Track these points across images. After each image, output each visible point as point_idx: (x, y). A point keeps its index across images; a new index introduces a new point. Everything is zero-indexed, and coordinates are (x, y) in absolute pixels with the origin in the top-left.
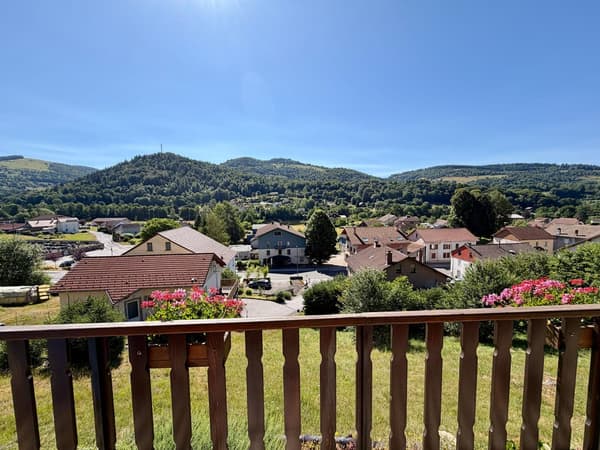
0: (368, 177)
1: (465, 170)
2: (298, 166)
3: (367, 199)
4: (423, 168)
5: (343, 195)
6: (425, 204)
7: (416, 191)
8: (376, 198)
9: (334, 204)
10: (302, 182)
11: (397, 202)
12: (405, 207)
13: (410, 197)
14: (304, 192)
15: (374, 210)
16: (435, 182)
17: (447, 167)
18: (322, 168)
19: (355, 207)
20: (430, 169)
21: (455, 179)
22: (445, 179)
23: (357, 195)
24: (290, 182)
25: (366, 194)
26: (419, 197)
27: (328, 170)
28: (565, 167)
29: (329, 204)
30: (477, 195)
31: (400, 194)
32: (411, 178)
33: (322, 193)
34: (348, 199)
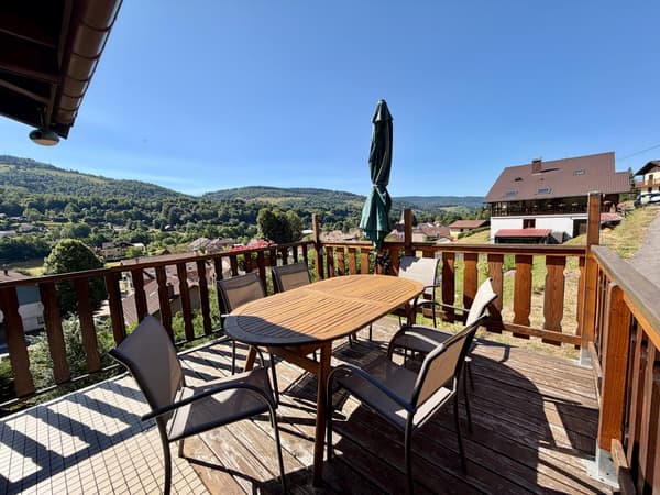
0: (175, 194)
1: (274, 191)
2: (53, 173)
3: (176, 220)
4: (238, 187)
5: (139, 216)
6: (242, 224)
7: (232, 211)
8: (186, 219)
9: (126, 229)
10: (62, 197)
11: (213, 223)
12: (220, 228)
13: (226, 218)
14: (68, 213)
15: (185, 235)
16: (249, 202)
17: (259, 187)
18: (102, 178)
19: (159, 231)
20: (245, 188)
21: (268, 199)
22: (259, 199)
23: (161, 216)
24: (34, 197)
25: (174, 216)
26: (234, 217)
27: (112, 182)
28: (337, 193)
29: (117, 229)
30: (277, 215)
31: (215, 214)
32: (227, 197)
33: (103, 214)
34: (149, 221)
